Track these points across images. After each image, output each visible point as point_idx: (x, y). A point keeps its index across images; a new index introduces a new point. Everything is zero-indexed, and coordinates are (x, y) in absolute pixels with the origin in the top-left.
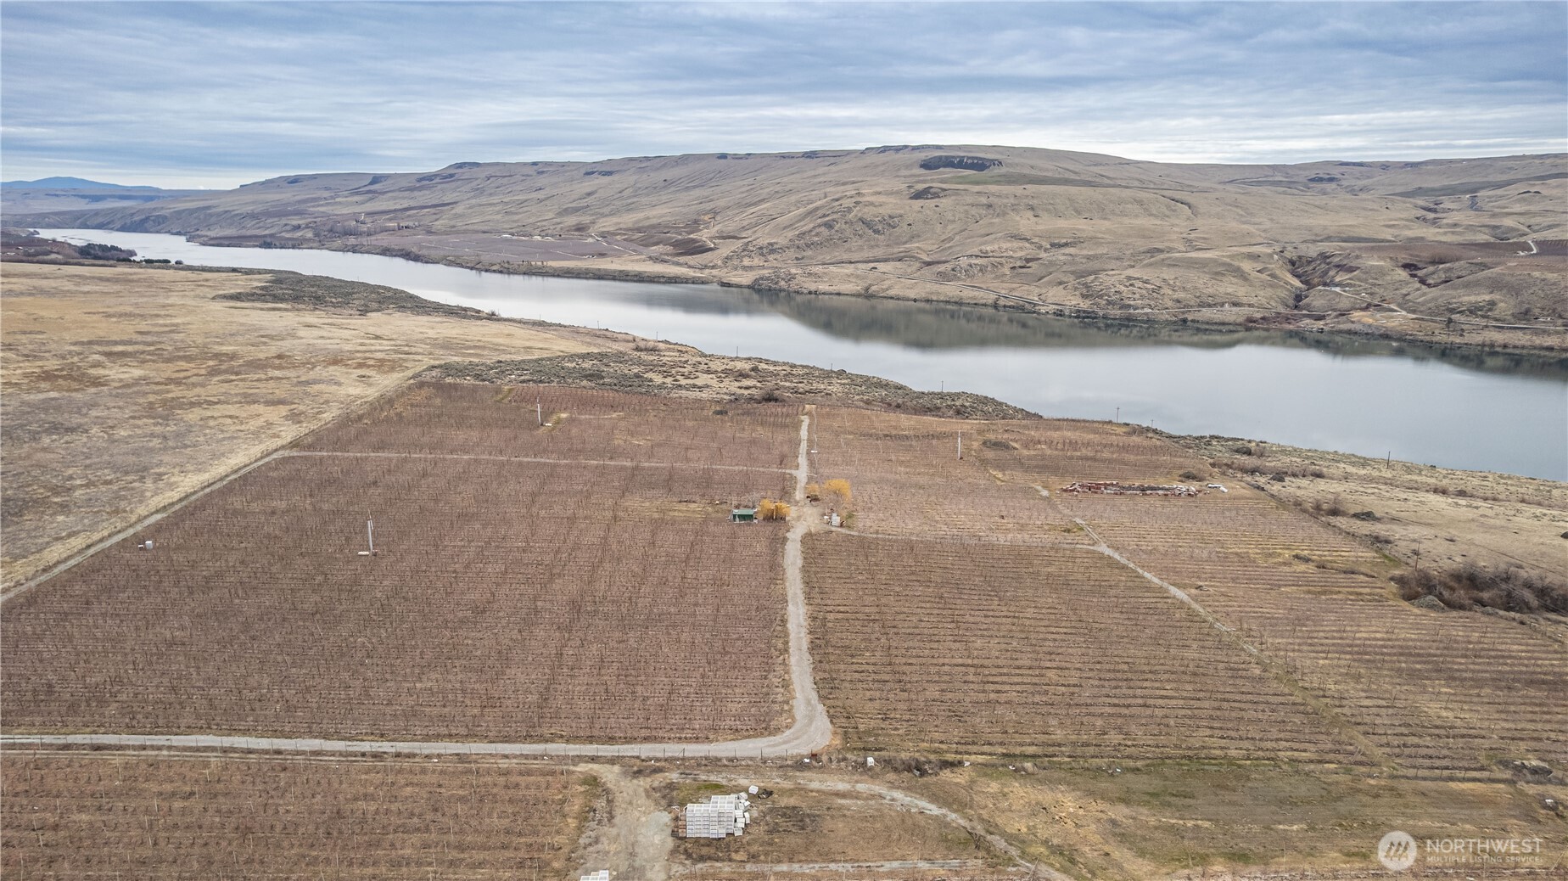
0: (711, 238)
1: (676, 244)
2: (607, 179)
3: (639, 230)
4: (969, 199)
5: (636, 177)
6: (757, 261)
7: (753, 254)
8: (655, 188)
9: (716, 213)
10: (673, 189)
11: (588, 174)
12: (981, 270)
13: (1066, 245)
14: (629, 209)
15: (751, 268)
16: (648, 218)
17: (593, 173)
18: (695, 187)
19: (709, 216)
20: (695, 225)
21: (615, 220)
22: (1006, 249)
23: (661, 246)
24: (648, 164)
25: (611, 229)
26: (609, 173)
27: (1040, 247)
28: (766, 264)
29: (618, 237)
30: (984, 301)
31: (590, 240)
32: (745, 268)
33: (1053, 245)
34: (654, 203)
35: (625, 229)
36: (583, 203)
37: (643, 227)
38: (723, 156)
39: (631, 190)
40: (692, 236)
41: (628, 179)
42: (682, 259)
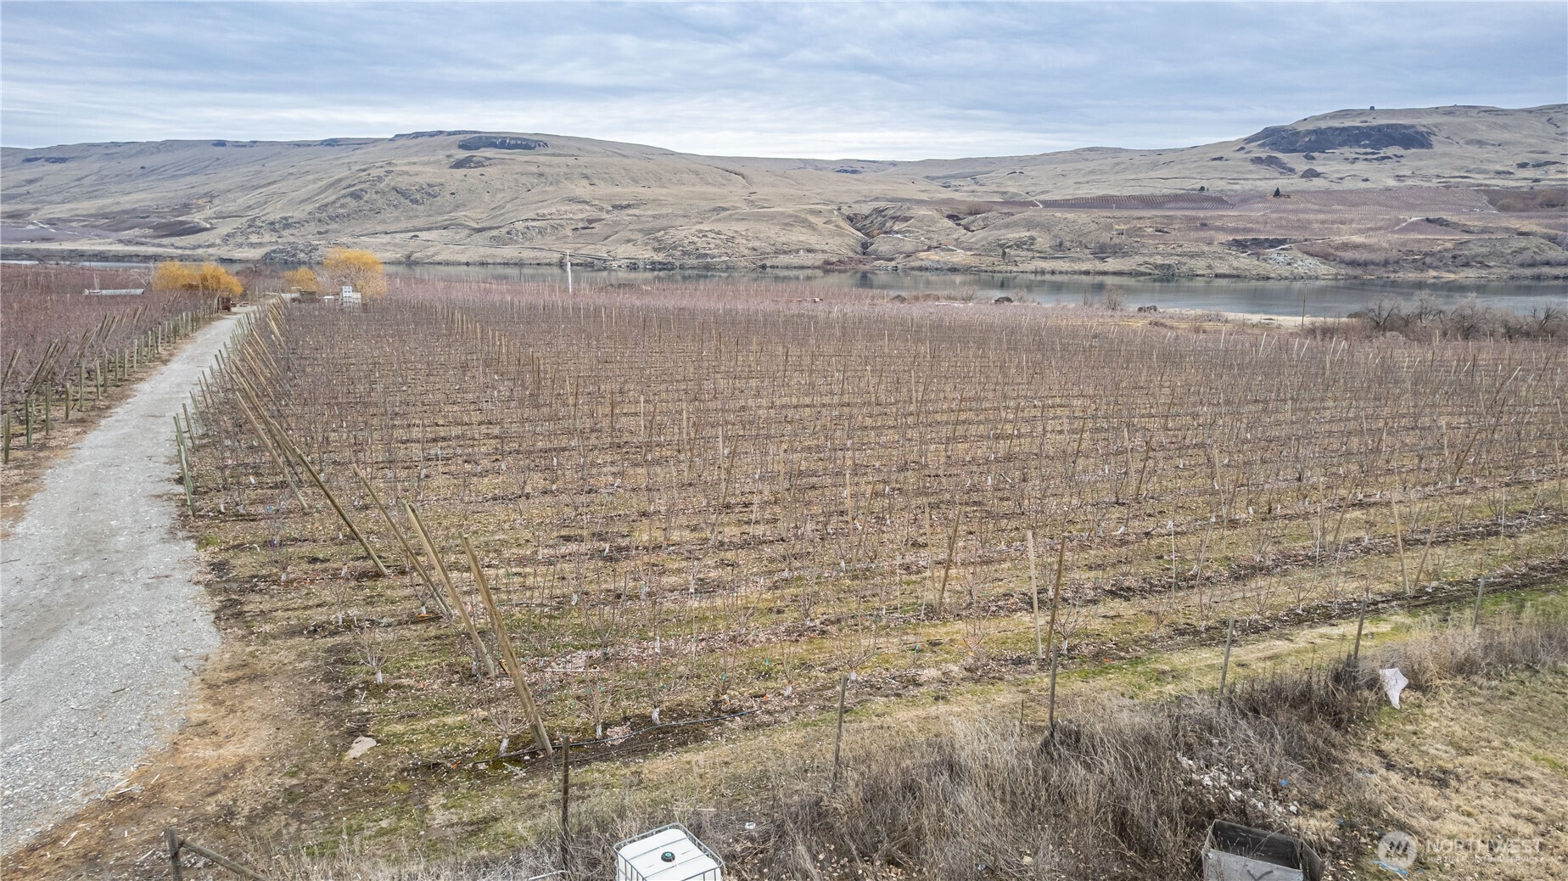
0: (206, 220)
1: (155, 228)
2: (57, 166)
3: (105, 216)
4: (518, 168)
5: (99, 165)
6: (267, 238)
7: (262, 231)
8: (129, 176)
9: (213, 197)
10: (154, 177)
11: (29, 160)
12: (540, 232)
13: (628, 206)
14: (91, 195)
15: (260, 245)
16: (118, 203)
17: (36, 159)
18: (185, 175)
19: (204, 200)
20: (186, 208)
21: (68, 206)
22: (566, 212)
23: (137, 229)
24: (118, 149)
25: (63, 216)
26: (63, 160)
27: (601, 209)
28: (280, 240)
29: (74, 224)
30: (548, 261)
31: (31, 227)
32: (252, 245)
33: (614, 207)
34: (127, 191)
35: (83, 216)
36: (23, 190)
37: (111, 213)
38: (221, 143)
39: (94, 177)
40: (180, 218)
41: (91, 166)
42: (165, 241)
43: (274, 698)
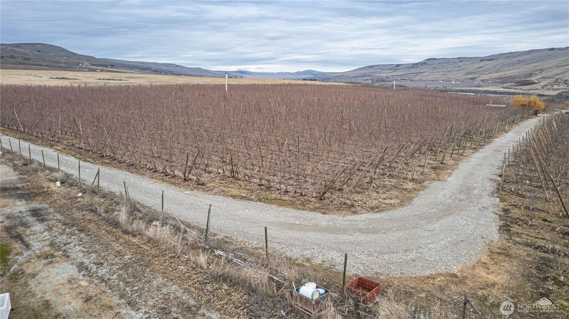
0: (537, 80)
1: (516, 83)
2: (491, 62)
3: (500, 79)
5: (503, 61)
6: (562, 87)
7: (560, 84)
8: (512, 64)
9: (543, 70)
10: (521, 64)
11: (481, 61)
14: (497, 71)
15: (558, 89)
16: (506, 74)
17: (484, 60)
18: (533, 63)
19: (539, 72)
20: (531, 75)
21: (489, 75)
23: (510, 83)
24: (511, 55)
25: (487, 78)
26: (492, 60)
28: (567, 88)
29: (489, 81)
31: (476, 82)
32: (554, 90)
34: (510, 69)
35: (493, 78)
36: (477, 70)
37: (502, 77)
38: (553, 49)
39: (500, 65)
40: (527, 79)
41: (501, 61)
42: (519, 87)
43: (513, 266)
